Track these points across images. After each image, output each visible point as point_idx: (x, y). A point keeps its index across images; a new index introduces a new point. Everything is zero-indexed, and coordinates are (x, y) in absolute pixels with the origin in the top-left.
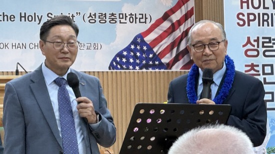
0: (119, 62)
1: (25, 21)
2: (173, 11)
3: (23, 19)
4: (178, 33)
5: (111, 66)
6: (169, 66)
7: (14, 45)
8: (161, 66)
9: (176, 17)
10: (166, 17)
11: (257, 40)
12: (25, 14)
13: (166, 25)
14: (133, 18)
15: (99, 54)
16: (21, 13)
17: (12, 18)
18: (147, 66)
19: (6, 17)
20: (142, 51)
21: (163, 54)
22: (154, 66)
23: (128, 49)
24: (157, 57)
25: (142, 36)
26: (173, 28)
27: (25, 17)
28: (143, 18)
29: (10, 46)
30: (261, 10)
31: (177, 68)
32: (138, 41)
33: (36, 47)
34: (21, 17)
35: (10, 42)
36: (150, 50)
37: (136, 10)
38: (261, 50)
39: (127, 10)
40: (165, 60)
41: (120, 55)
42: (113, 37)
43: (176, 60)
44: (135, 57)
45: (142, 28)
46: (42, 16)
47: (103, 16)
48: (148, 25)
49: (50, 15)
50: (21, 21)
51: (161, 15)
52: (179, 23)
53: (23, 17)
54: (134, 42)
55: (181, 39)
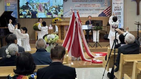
0: (100, 16)
2: (108, 8)
4: (109, 11)
5: (99, 16)
6: (107, 16)
8: (106, 16)
9: (108, 9)
10: (107, 9)
11: (117, 13)
13: (107, 10)
14: (102, 10)
15: (97, 15)
17: (84, 10)
18: (104, 16)
20: (103, 14)
21: (106, 14)
22: (105, 16)
23: (101, 14)
24: (105, 15)
25: (103, 12)
26: (108, 11)
28: (103, 9)
29: (84, 14)
30: (118, 8)
31: (108, 16)
32: (103, 13)
36: (104, 14)
37: (102, 8)
38: (118, 14)
39: (101, 8)
40: (107, 15)
41: (100, 15)
42: (99, 12)
43: (108, 15)
44: (102, 15)
45: (103, 11)
46: (88, 10)
47: (97, 10)
48: (104, 10)
51: (106, 9)
52: (109, 10)
53: (86, 10)
54: (102, 13)
55: (109, 12)
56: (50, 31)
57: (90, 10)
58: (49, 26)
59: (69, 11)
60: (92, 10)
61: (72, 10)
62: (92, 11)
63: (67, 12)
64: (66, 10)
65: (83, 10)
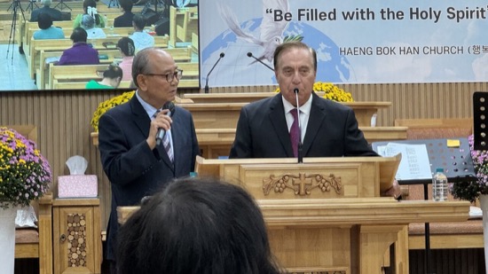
1: (417, 18)
3: (414, 16)
7: (402, 49)
12: (417, 9)
16: (411, 9)
17: (399, 15)
19: (391, 14)
27: (417, 13)
29: (397, 50)
33: (433, 52)
34: (412, 13)
35: (397, 45)
46: (440, 12)
49: (451, 10)
50: (411, 18)
53: (414, 13)
56: (75, 218)
57: (456, 15)
58: (67, 172)
59: (258, 22)
60: (469, 14)
61: (278, 15)
62: (471, 24)
63: (236, 32)
64: (230, 21)
65: (387, 14)
